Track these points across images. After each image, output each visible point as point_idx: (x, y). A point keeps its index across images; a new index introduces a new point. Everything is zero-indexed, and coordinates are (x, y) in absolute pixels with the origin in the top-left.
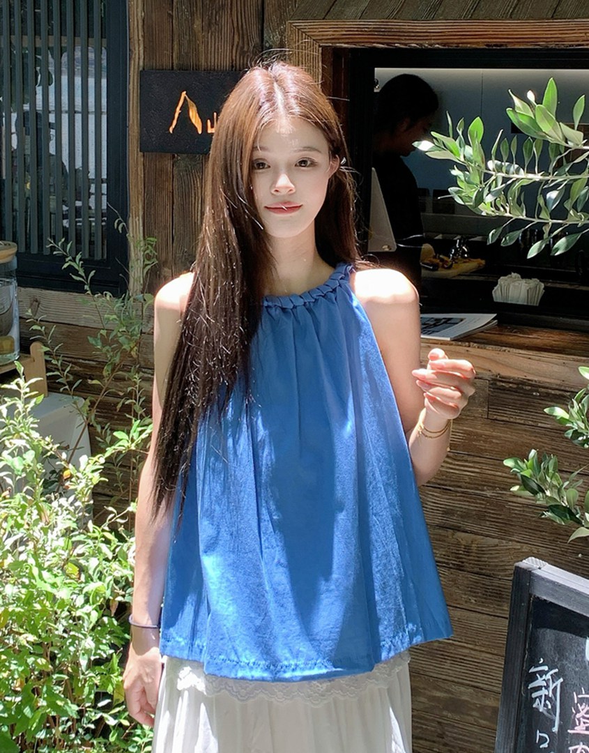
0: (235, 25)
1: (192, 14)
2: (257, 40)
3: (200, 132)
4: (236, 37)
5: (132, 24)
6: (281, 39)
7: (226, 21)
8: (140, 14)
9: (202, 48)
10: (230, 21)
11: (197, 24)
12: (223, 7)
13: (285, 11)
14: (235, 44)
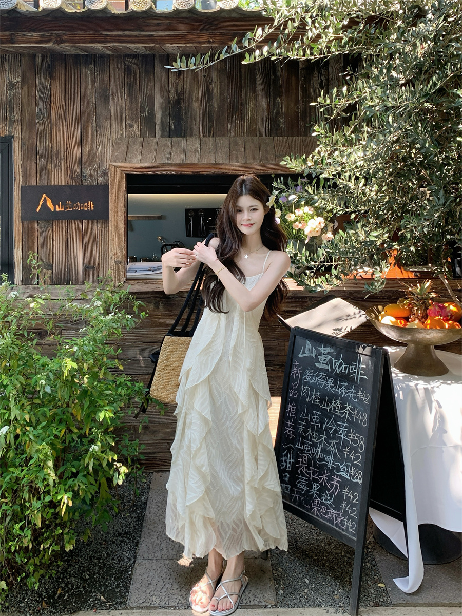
0: (68, 166)
1: (47, 162)
2: (79, 173)
3: (53, 211)
4: (69, 171)
5: (16, 167)
6: (91, 173)
7: (64, 166)
8: (20, 162)
9: (52, 176)
10: (65, 165)
11: (49, 167)
12: (62, 159)
13: (92, 161)
14: (69, 174)
